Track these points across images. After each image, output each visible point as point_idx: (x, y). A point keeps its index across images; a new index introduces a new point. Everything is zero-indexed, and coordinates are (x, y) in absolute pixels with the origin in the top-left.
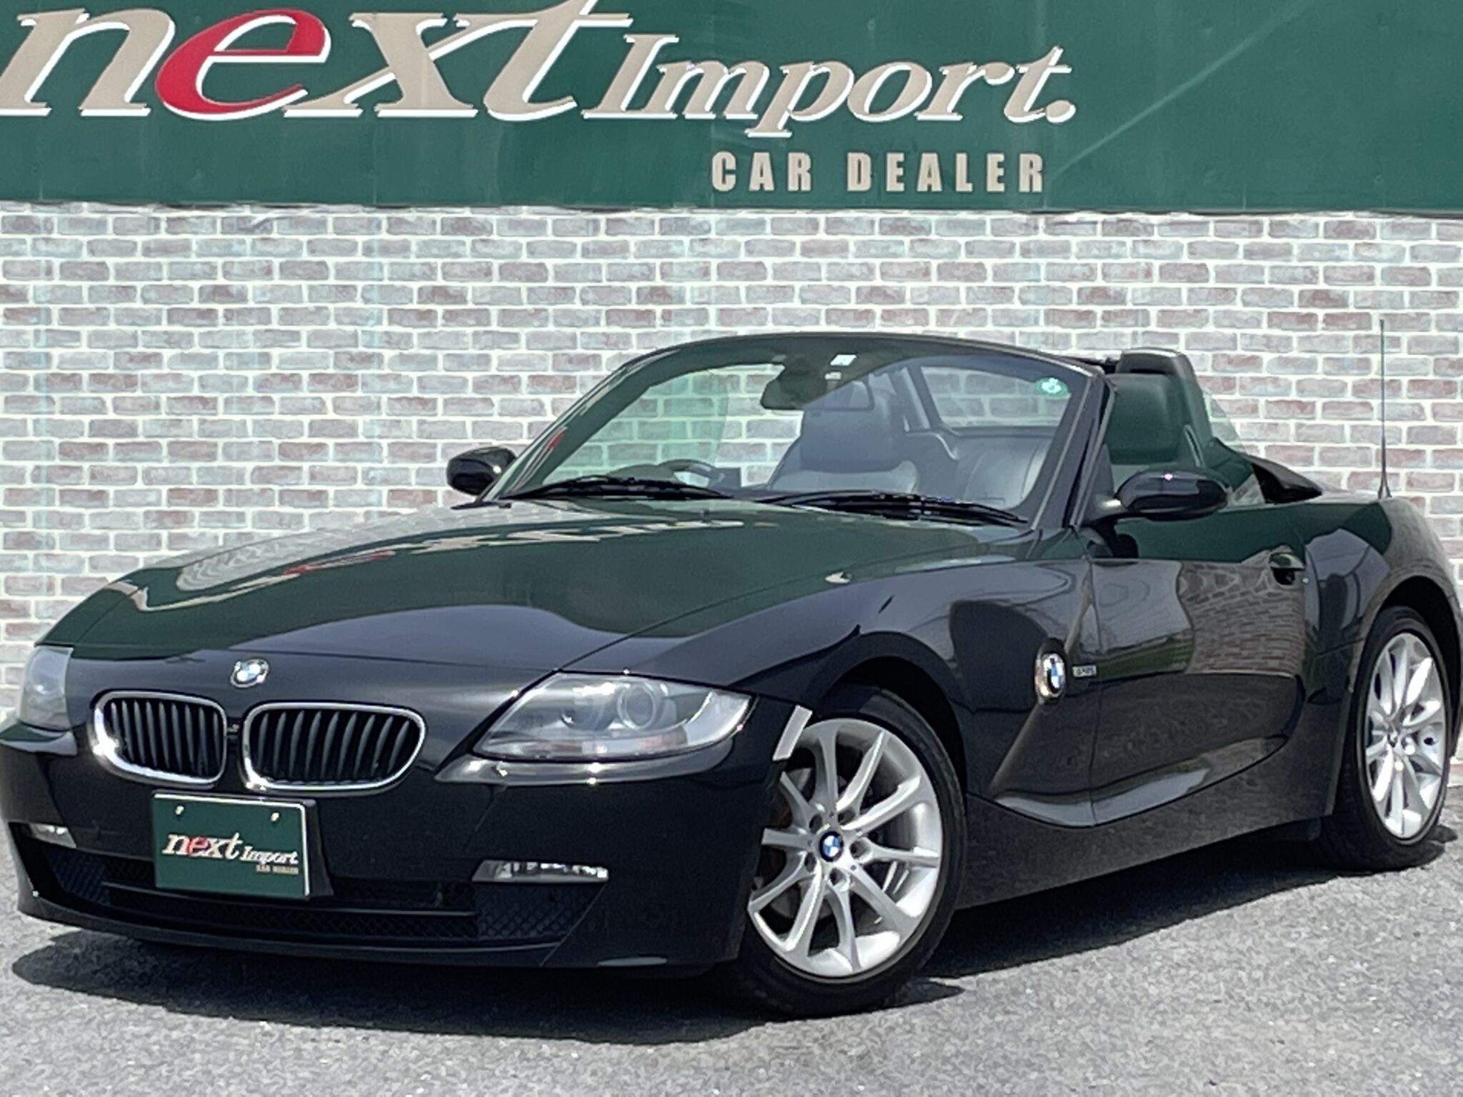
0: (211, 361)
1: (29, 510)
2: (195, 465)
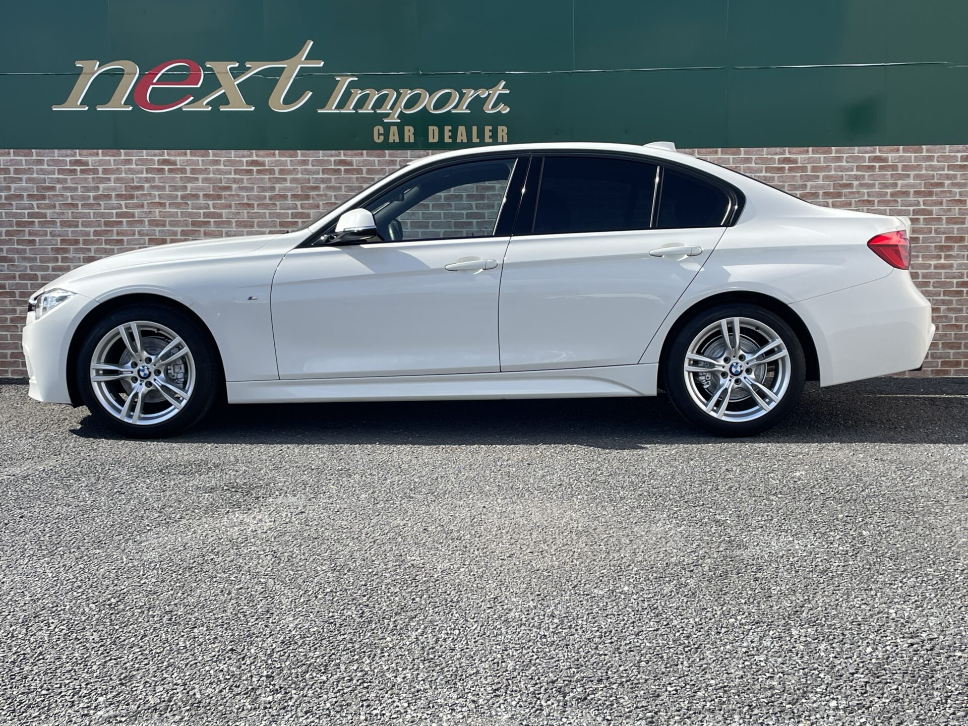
0: (163, 188)
1: (93, 247)
2: (158, 229)
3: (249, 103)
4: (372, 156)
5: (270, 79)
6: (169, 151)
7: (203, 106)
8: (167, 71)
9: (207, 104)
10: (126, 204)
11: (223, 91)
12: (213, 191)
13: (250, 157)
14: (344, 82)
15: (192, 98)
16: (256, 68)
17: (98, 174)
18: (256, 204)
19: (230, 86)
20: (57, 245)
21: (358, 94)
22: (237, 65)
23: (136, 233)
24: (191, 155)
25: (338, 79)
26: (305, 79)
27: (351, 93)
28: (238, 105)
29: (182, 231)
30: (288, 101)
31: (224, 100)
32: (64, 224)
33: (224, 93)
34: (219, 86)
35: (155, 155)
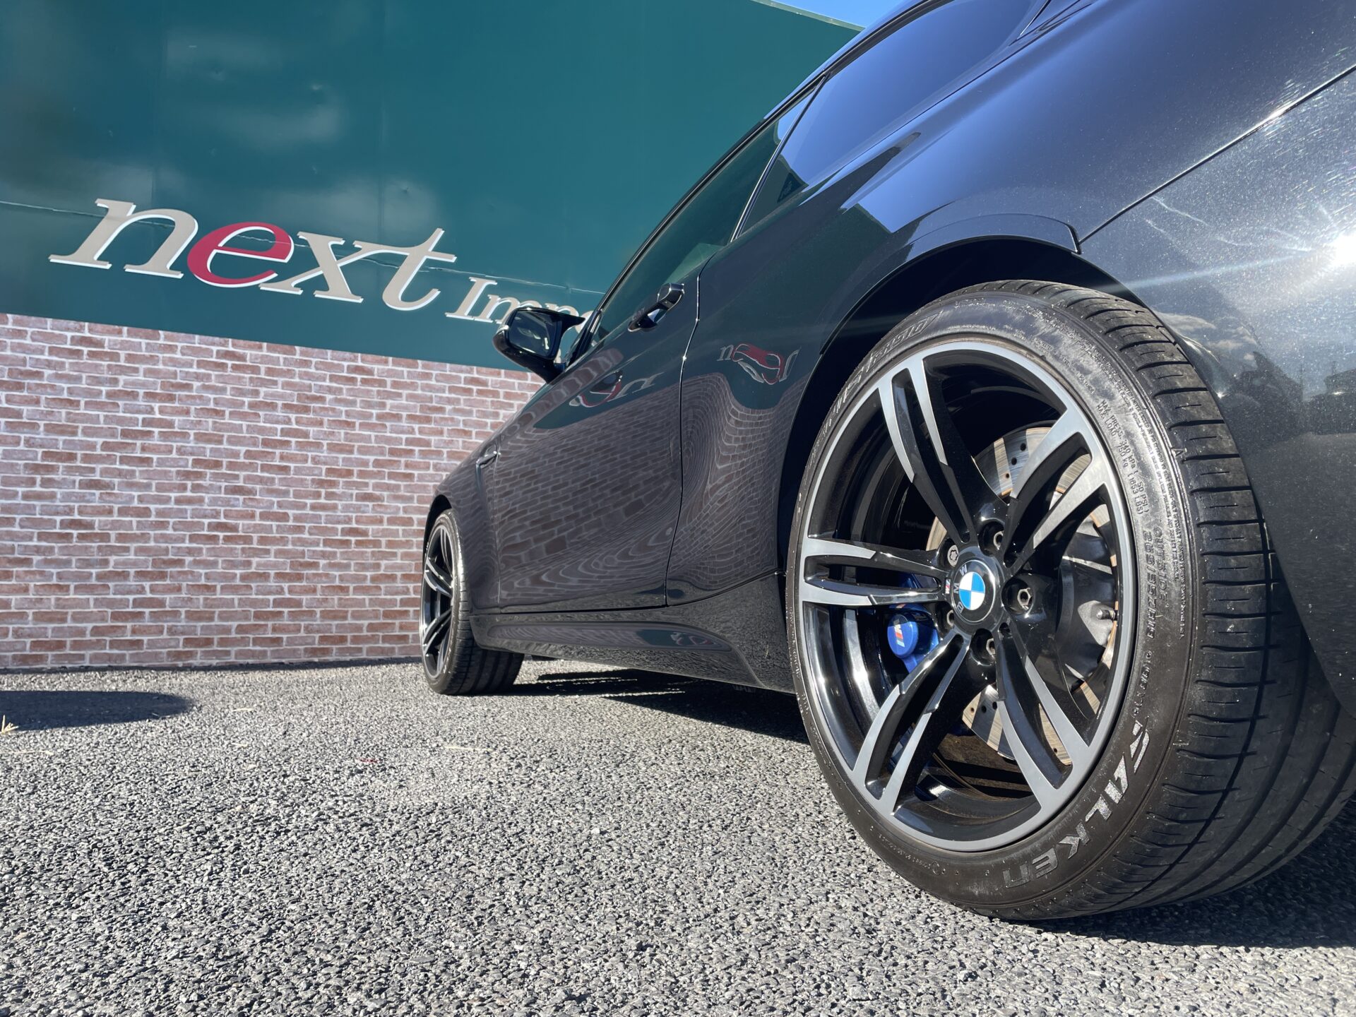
3: (355, 292)
4: (511, 377)
5: (387, 266)
6: (236, 341)
7: (290, 287)
8: (241, 234)
9: (297, 286)
10: (160, 407)
11: (320, 273)
12: (298, 401)
13: (353, 361)
14: (480, 285)
15: (275, 275)
16: (368, 250)
17: (119, 361)
18: (358, 422)
19: (330, 268)
20: (36, 459)
21: (495, 302)
22: (342, 242)
23: (174, 451)
24: (269, 349)
25: (473, 279)
26: (430, 275)
27: (488, 300)
28: (340, 291)
29: (247, 451)
30: (409, 296)
31: (321, 283)
32: (50, 429)
33: (322, 276)
34: (314, 264)
35: (213, 344)
